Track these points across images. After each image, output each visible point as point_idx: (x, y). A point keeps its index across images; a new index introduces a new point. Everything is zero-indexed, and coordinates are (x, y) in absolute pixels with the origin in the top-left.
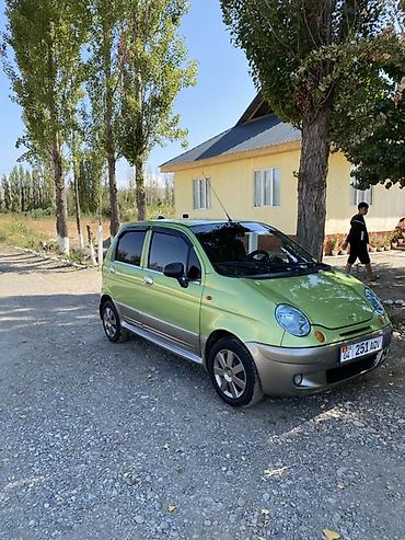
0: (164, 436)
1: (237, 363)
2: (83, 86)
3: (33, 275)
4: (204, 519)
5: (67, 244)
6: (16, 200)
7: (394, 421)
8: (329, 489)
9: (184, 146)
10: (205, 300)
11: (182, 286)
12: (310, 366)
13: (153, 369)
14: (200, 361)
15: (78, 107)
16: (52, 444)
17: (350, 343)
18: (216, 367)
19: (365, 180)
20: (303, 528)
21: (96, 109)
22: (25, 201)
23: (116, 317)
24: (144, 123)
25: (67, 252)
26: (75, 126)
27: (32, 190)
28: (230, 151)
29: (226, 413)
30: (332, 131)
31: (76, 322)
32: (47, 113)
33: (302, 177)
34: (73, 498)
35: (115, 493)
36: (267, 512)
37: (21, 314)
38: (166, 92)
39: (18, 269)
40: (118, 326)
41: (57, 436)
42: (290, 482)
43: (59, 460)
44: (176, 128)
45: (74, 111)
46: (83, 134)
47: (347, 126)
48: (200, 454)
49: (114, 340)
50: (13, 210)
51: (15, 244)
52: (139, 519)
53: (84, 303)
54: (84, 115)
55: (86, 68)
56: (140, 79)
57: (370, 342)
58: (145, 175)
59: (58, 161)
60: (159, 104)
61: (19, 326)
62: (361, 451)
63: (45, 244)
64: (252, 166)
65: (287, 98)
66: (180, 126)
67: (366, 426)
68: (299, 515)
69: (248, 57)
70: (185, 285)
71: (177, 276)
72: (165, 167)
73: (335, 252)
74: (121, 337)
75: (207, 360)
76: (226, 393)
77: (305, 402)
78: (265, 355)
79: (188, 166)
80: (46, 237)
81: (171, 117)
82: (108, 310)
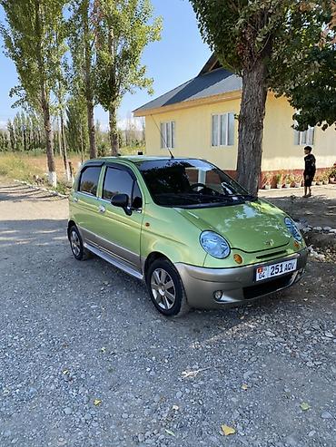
0: (103, 340)
1: (169, 280)
2: (66, 42)
3: (25, 203)
4: (123, 412)
5: (55, 177)
6: (20, 141)
7: (301, 332)
8: (234, 390)
9: (149, 93)
10: (144, 227)
11: (127, 213)
12: (228, 284)
13: (106, 283)
14: (141, 277)
15: (62, 61)
16: (10, 345)
17: (265, 265)
18: (153, 283)
19: (304, 123)
20: (205, 423)
21: (76, 62)
22: (26, 142)
23: (79, 239)
24: (117, 73)
25: (55, 184)
26: (59, 77)
27: (32, 133)
28: (191, 98)
29: (159, 321)
30: (269, 77)
31: (52, 243)
32: (35, 65)
33: (242, 119)
34: (18, 390)
35: (53, 387)
36: (177, 408)
37: (8, 235)
38: (134, 46)
39: (13, 198)
40: (81, 247)
41: (16, 338)
42: (202, 383)
43: (12, 359)
44: (143, 78)
45: (58, 63)
46: (65, 83)
47: (283, 73)
48: (131, 356)
49: (80, 258)
50: (17, 149)
51: (14, 178)
52: (67, 411)
53: (61, 227)
54: (66, 67)
55: (68, 26)
56: (112, 34)
57: (284, 264)
58: (116, 119)
59: (45, 107)
60: (129, 57)
61: (4, 245)
62: (268, 358)
63: (37, 177)
64: (210, 110)
65: (229, 48)
66: (147, 76)
67: (276, 336)
68: (204, 411)
69: (195, 11)
70: (129, 213)
71: (124, 205)
72: (138, 112)
73: (279, 185)
74: (84, 256)
75: (146, 277)
76: (160, 304)
77: (228, 314)
78: (191, 274)
79: (156, 111)
80: (40, 172)
81: (139, 68)
82: (74, 233)
